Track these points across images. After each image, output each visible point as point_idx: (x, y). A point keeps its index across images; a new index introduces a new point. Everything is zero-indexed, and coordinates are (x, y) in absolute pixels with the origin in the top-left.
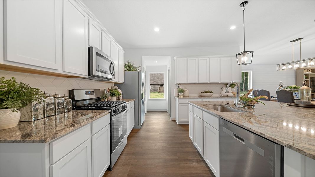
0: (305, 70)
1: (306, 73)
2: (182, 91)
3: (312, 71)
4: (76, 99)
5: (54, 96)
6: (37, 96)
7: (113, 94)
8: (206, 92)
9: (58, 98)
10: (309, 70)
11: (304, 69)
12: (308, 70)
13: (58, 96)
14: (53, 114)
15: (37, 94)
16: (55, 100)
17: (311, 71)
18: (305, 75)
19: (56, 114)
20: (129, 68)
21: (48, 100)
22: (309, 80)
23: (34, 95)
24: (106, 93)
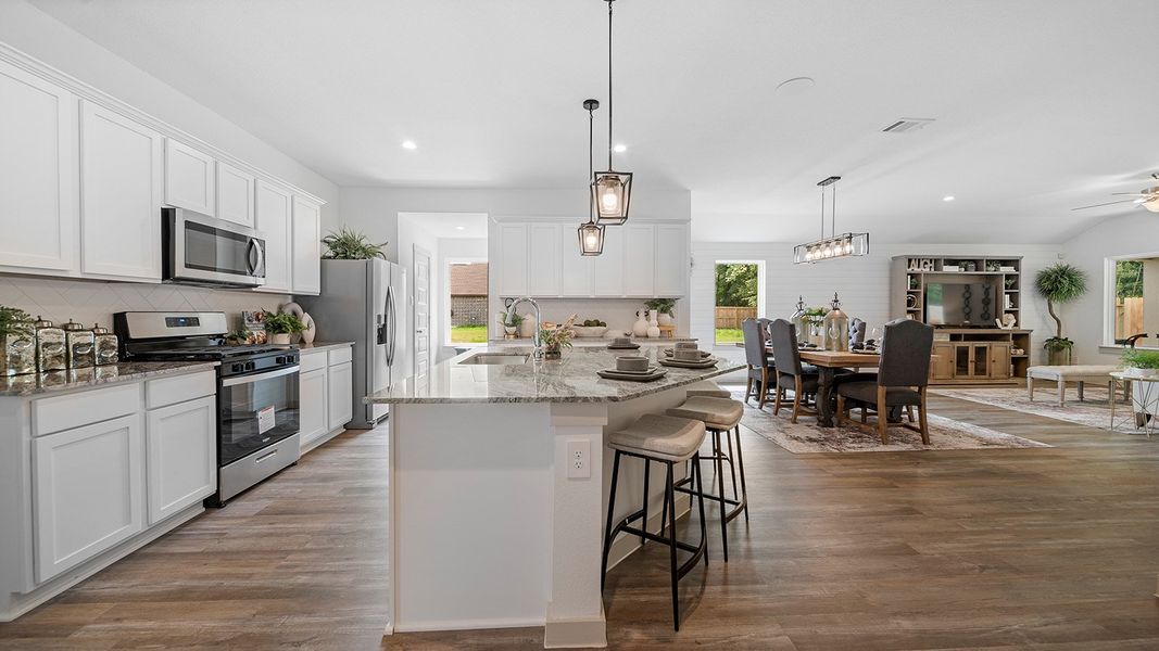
0: (913, 262)
1: (916, 270)
2: (516, 321)
3: (932, 265)
4: (133, 335)
5: (65, 327)
6: (19, 325)
7: (276, 327)
8: (588, 324)
9: (77, 331)
10: (926, 263)
11: (910, 261)
12: (922, 263)
13: (76, 327)
14: (63, 366)
15: (17, 321)
16: (67, 335)
17: (930, 265)
18: (913, 276)
19: (71, 366)
20: (344, 249)
21: (45, 336)
22: (922, 291)
23: (12, 322)
24: (246, 322)
